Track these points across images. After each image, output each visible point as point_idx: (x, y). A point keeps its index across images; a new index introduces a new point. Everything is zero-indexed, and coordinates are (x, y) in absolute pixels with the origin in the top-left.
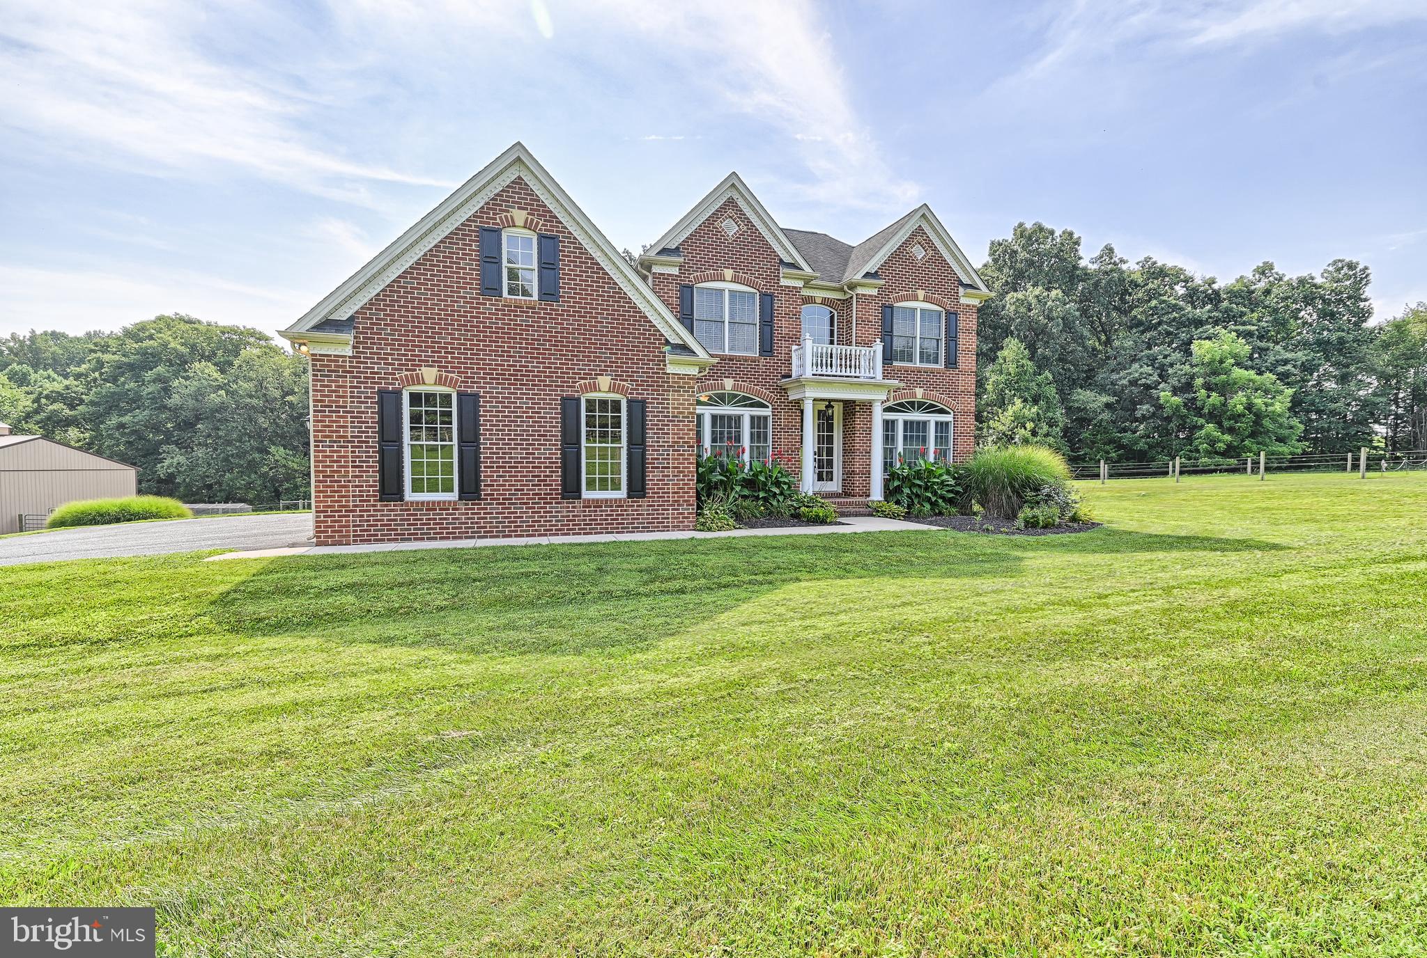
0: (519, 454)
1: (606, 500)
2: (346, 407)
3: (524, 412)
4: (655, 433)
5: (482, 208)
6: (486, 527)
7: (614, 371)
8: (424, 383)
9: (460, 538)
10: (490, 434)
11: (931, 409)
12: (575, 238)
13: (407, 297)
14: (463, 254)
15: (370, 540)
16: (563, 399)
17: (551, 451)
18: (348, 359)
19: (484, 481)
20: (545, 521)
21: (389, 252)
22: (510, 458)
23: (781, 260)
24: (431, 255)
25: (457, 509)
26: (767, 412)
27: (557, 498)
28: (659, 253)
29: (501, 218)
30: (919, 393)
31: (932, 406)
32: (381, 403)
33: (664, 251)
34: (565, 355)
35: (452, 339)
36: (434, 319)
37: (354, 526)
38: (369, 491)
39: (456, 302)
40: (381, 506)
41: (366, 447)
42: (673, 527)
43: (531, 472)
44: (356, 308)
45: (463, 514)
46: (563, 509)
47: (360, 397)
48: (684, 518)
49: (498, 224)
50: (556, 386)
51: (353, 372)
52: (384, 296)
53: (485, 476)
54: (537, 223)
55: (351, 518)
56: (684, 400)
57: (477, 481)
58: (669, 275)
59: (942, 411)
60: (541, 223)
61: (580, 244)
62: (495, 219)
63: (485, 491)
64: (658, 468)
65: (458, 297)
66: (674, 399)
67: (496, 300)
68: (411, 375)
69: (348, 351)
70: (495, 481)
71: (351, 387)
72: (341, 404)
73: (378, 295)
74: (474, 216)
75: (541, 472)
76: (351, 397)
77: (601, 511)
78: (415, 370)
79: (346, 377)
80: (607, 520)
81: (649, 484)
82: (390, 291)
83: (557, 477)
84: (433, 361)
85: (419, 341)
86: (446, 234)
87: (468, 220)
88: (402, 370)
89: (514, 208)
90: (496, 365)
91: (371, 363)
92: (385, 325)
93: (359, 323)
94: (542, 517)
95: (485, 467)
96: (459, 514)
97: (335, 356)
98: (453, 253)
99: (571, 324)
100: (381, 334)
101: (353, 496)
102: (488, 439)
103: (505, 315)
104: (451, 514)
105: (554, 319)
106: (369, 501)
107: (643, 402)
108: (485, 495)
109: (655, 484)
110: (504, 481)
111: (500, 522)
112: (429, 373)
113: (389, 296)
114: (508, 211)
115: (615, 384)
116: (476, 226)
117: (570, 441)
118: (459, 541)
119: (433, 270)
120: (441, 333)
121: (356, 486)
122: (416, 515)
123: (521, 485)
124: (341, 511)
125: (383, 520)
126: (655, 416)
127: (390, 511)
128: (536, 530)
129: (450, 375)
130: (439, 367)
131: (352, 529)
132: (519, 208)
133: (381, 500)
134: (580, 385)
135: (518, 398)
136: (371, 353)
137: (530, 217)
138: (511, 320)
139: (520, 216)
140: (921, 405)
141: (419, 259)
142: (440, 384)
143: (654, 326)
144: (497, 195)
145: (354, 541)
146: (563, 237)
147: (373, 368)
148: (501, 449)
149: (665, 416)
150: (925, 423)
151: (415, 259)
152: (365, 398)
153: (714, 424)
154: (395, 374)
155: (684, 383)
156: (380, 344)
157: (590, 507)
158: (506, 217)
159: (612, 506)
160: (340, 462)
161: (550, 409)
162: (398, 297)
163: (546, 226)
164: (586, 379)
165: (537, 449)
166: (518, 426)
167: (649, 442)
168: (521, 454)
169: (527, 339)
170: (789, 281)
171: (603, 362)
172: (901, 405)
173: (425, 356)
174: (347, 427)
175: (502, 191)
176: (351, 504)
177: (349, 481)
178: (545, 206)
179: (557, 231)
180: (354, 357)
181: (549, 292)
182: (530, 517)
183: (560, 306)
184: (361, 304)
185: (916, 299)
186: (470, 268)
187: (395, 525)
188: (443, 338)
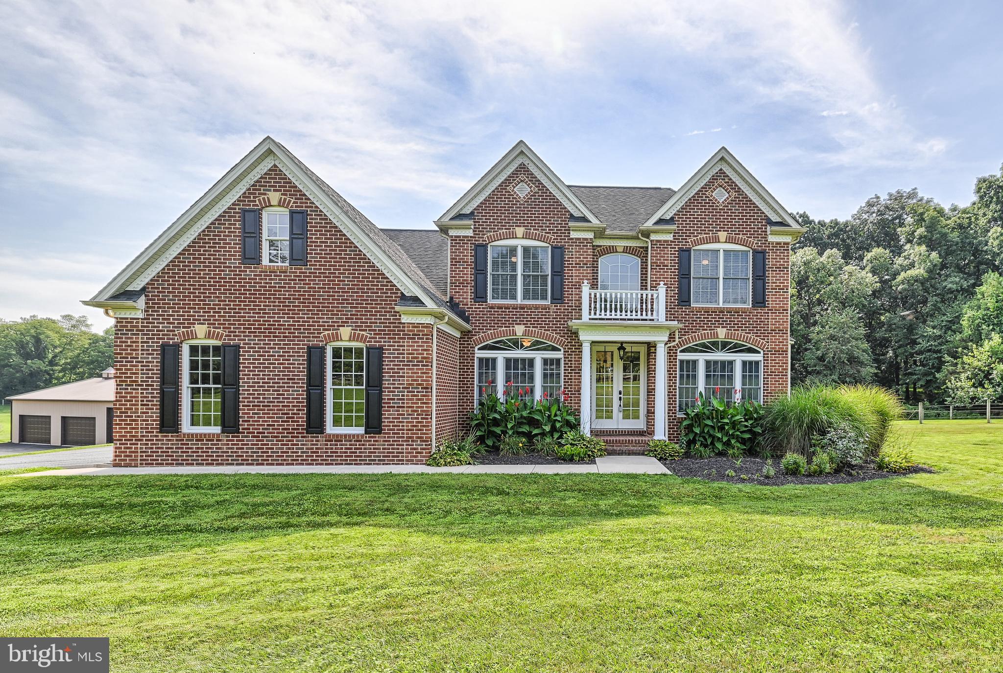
0: (271, 395)
1: (345, 436)
2: (138, 358)
3: (276, 360)
4: (391, 376)
5: (245, 193)
6: (243, 456)
7: (355, 322)
8: (196, 338)
9: (222, 464)
10: (248, 379)
11: (738, 349)
12: (321, 211)
13: (185, 270)
14: (229, 232)
15: (153, 464)
16: (309, 348)
17: (298, 392)
18: (140, 321)
19: (242, 417)
20: (292, 452)
21: (166, 235)
22: (263, 398)
23: (571, 215)
24: (204, 235)
25: (220, 440)
26: (559, 355)
27: (303, 433)
28: (452, 219)
29: (259, 200)
30: (722, 333)
31: (736, 346)
32: (163, 354)
33: (460, 216)
34: (311, 310)
35: (219, 301)
36: (206, 285)
37: (141, 452)
38: (153, 424)
39: (223, 271)
40: (162, 436)
41: (152, 389)
42: (407, 461)
43: (281, 410)
44: (147, 280)
45: (225, 444)
46: (308, 442)
47: (148, 350)
48: (417, 453)
49: (257, 205)
50: (304, 337)
51: (143, 331)
52: (168, 270)
53: (243, 413)
54: (290, 201)
55: (139, 446)
56: (418, 346)
57: (237, 417)
58: (464, 237)
59: (750, 350)
60: (293, 201)
61: (325, 215)
62: (255, 201)
63: (243, 425)
64: (394, 407)
65: (224, 267)
66: (408, 346)
67: (255, 268)
68: (187, 332)
69: (140, 315)
70: (251, 417)
71: (142, 342)
72: (134, 355)
73: (164, 269)
74: (238, 201)
75: (290, 410)
76: (142, 350)
77: (342, 445)
78: (190, 327)
79: (138, 334)
80: (346, 452)
81: (385, 422)
82: (173, 266)
83: (303, 414)
84: (204, 320)
85: (193, 304)
86: (216, 217)
87: (233, 204)
88: (180, 327)
89: (270, 190)
90: (254, 321)
91: (157, 323)
92: (168, 292)
93: (149, 292)
94: (289, 449)
95: (243, 406)
96: (222, 444)
97: (131, 319)
98: (221, 232)
99: (317, 284)
100: (165, 300)
101: (141, 428)
102: (246, 383)
103: (261, 279)
104: (215, 445)
105: (302, 280)
106: (153, 432)
107: (381, 348)
108: (243, 429)
109: (390, 422)
110: (258, 417)
111: (255, 452)
112: (201, 330)
113: (172, 269)
114: (265, 194)
115: (355, 334)
116: (239, 209)
117: (315, 382)
118: (221, 467)
119: (205, 247)
120: (211, 297)
121: (144, 421)
122: (188, 444)
123: (273, 421)
124: (132, 440)
125: (163, 448)
126: (391, 361)
127: (168, 441)
128: (285, 460)
129: (217, 330)
130: (208, 324)
131: (139, 454)
132: (274, 191)
133: (160, 432)
134: (324, 336)
135: (271, 348)
136: (157, 315)
137: (283, 197)
138: (267, 283)
139: (274, 197)
140: (724, 345)
141: (195, 239)
142: (209, 338)
143: (391, 282)
144: (257, 181)
145: (141, 464)
146: (311, 211)
147: (159, 327)
148: (256, 390)
149: (401, 361)
150: (731, 363)
151: (192, 239)
152: (152, 350)
153: (508, 367)
154: (174, 331)
155: (418, 331)
156: (165, 308)
157: (332, 441)
158: (264, 199)
159: (351, 441)
160: (132, 401)
161: (298, 356)
162: (178, 270)
163: (297, 203)
164: (329, 330)
165: (286, 391)
166: (271, 371)
167: (386, 384)
168: (273, 394)
169: (280, 298)
170: (579, 233)
171: (344, 315)
172: (704, 345)
173: (198, 316)
174: (138, 374)
175: (261, 178)
176: (139, 434)
177: (139, 417)
178: (296, 187)
179: (306, 207)
180: (145, 319)
181: (298, 257)
182: (280, 448)
183: (308, 269)
184: (151, 277)
185: (717, 240)
186: (233, 244)
187: (172, 452)
188: (212, 301)
